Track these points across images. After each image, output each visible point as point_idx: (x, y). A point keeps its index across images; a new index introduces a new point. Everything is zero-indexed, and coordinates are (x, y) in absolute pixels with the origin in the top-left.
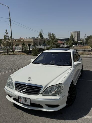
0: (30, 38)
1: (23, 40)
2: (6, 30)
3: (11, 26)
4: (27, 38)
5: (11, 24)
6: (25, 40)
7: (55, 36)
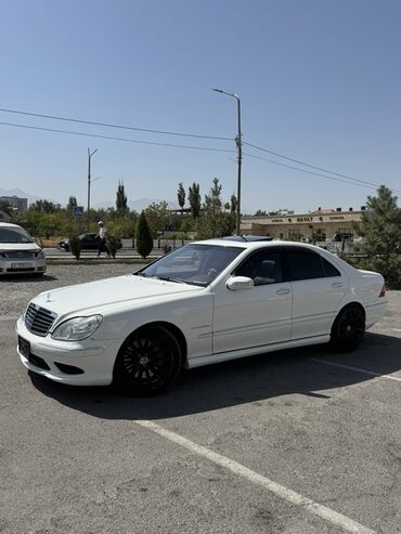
0: (354, 210)
1: (321, 219)
2: (216, 182)
3: (240, 163)
4: (339, 210)
5: (240, 158)
6: (326, 219)
7: (396, 198)
